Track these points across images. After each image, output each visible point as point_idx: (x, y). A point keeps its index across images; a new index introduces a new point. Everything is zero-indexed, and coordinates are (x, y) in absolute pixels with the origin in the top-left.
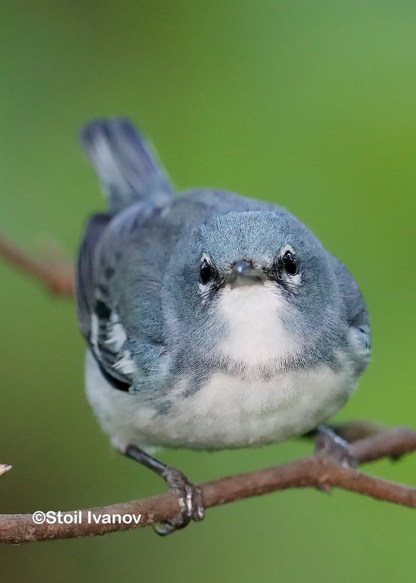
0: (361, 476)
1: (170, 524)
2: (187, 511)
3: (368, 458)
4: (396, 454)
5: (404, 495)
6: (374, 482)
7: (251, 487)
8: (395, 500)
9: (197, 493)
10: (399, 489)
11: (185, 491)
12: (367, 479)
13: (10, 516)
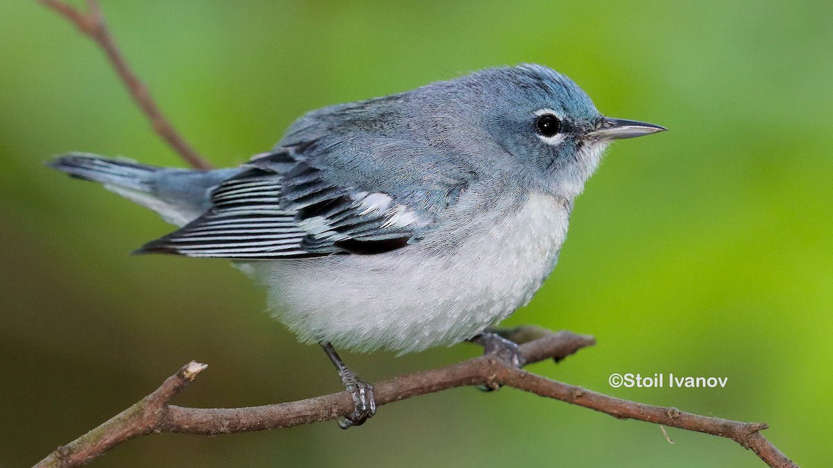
0: (526, 375)
1: (350, 419)
2: (361, 405)
3: (534, 359)
4: (558, 356)
5: (565, 392)
6: (538, 380)
7: (427, 385)
8: (557, 397)
9: (369, 389)
10: (561, 386)
11: (358, 387)
12: (532, 378)
13: (206, 410)
